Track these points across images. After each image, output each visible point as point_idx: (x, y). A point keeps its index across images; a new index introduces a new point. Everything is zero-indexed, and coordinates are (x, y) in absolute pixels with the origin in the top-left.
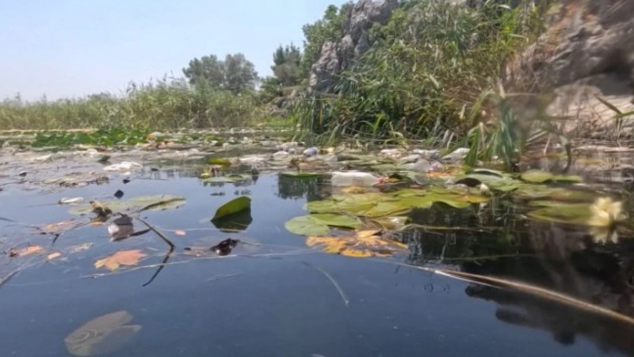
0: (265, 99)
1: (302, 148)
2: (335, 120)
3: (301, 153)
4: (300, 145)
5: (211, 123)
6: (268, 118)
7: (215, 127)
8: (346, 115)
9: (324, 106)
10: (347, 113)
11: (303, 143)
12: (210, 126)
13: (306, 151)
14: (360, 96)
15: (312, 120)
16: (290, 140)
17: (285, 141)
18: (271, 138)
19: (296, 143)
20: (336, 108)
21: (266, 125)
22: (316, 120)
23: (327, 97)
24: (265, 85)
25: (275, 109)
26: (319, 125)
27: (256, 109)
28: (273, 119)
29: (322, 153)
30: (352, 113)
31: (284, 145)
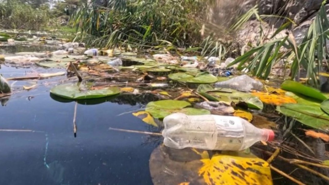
0: (56, 15)
1: (83, 48)
2: (108, 28)
3: (82, 53)
4: (81, 45)
5: (15, 26)
6: (59, 27)
7: (17, 28)
8: (117, 25)
9: (100, 16)
10: (119, 23)
11: (84, 44)
12: (13, 28)
13: (86, 52)
14: (128, 12)
15: (91, 26)
16: (72, 42)
17: (68, 42)
18: (57, 38)
19: (77, 44)
20: (109, 19)
21: (57, 31)
22: (94, 27)
23: (103, 9)
24: (57, 5)
25: (63, 21)
26: (96, 30)
27: (50, 20)
28: (62, 28)
29: (102, 54)
30: (121, 23)
31: (66, 45)
